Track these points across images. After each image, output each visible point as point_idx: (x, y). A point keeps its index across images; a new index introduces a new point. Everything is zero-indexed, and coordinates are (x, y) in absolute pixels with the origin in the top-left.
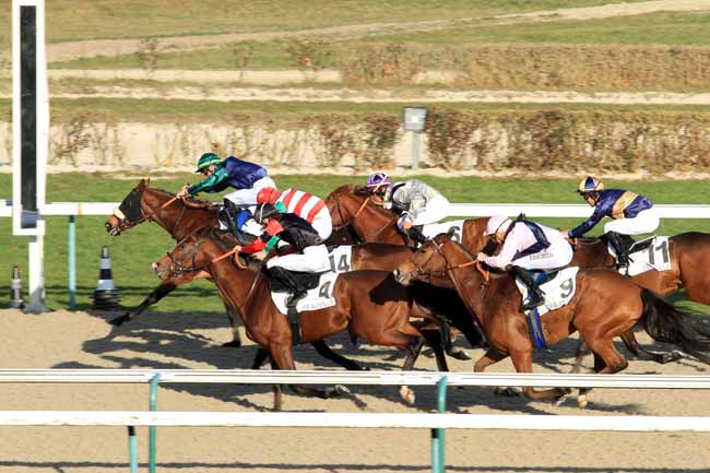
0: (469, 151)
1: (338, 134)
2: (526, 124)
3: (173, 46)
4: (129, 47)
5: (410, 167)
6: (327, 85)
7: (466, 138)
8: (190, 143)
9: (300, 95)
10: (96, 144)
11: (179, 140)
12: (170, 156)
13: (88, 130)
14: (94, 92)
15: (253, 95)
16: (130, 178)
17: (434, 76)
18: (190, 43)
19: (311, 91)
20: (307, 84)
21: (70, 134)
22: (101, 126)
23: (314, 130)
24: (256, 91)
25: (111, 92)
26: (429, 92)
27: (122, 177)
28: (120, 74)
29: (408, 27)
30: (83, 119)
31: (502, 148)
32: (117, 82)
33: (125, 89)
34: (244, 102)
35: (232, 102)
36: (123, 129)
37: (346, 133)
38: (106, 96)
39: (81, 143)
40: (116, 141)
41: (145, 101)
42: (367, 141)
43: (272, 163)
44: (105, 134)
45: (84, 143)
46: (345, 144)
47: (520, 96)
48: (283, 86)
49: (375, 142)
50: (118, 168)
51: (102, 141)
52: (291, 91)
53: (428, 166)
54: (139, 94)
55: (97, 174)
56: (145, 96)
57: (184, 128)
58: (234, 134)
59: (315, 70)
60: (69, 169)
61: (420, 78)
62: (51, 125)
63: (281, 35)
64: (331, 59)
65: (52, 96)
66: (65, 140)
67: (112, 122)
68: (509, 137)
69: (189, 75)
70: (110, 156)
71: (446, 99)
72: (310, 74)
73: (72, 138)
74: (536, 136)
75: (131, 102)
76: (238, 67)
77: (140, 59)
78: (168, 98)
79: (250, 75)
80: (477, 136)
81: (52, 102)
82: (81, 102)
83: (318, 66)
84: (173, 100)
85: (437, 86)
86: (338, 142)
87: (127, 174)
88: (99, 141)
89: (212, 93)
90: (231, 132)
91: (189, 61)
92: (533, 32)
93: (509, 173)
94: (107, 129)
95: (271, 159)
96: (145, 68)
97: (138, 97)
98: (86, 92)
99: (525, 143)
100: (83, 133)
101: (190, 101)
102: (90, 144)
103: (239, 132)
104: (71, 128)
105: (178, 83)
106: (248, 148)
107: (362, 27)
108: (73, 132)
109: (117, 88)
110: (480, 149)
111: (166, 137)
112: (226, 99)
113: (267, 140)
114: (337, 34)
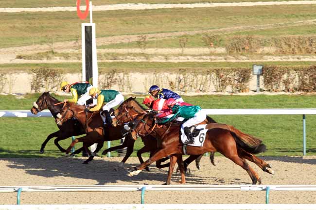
0: (281, 84)
1: (224, 77)
2: (306, 71)
3: (153, 38)
4: (134, 38)
5: (255, 91)
6: (219, 55)
7: (280, 78)
8: (160, 81)
9: (208, 59)
10: (120, 83)
13: (116, 76)
14: (119, 59)
15: (188, 59)
17: (267, 49)
18: (160, 36)
19: (213, 57)
20: (211, 54)
21: (108, 79)
22: (121, 75)
23: (214, 75)
24: (189, 57)
25: (126, 58)
26: (265, 57)
28: (130, 50)
29: (256, 27)
30: (114, 72)
31: (296, 82)
32: (129, 54)
33: (132, 57)
34: (183, 63)
35: (179, 63)
36: (131, 76)
37: (228, 76)
38: (124, 61)
39: (113, 83)
40: (129, 81)
41: (141, 63)
42: (237, 80)
43: (196, 90)
44: (123, 79)
46: (227, 81)
47: (304, 58)
48: (201, 55)
49: (241, 80)
50: (129, 93)
51: (122, 81)
52: (205, 57)
53: (264, 90)
54: (138, 60)
56: (141, 60)
57: (157, 75)
58: (179, 78)
59: (215, 48)
61: (260, 51)
62: (99, 75)
63: (200, 32)
64: (222, 43)
65: (100, 61)
66: (106, 80)
67: (126, 73)
68: (299, 77)
69: (160, 51)
70: (125, 88)
71: (272, 60)
72: (213, 49)
73: (109, 80)
74: (310, 77)
75: (134, 64)
76: (181, 47)
77: (139, 44)
78: (151, 61)
79: (187, 50)
80: (285, 76)
81: (99, 65)
82: (114, 64)
83: (216, 46)
84: (153, 62)
85: (268, 54)
86: (224, 81)
88: (121, 81)
89: (169, 59)
90: (178, 76)
91: (160, 44)
92: (311, 29)
93: (299, 93)
94: (124, 76)
95: (195, 88)
96: (141, 48)
97: (138, 61)
98: (115, 59)
99: (306, 79)
100: (114, 78)
101: (160, 62)
102: (117, 83)
103: (181, 76)
104: (109, 76)
105: (155, 55)
106: (185, 84)
107: (235, 28)
108: (110, 78)
109: (128, 57)
110: (286, 83)
111: (150, 80)
112: (176, 61)
113: (193, 80)
114: (225, 31)
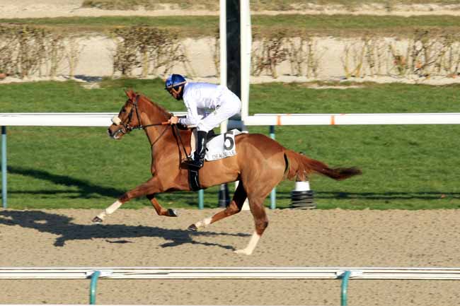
8: (376, 56)
10: (292, 57)
11: (365, 54)
12: (359, 67)
13: (285, 45)
14: (291, 9)
15: (431, 10)
16: (322, 87)
21: (269, 49)
22: (297, 41)
24: (434, 6)
25: (305, 8)
27: (316, 87)
30: (282, 35)
33: (317, 6)
34: (423, 17)
35: (413, 17)
36: (317, 43)
38: (302, 13)
39: (279, 57)
40: (311, 55)
41: (336, 17)
43: (449, 72)
44: (301, 49)
45: (282, 56)
50: (312, 79)
51: (298, 54)
54: (330, 10)
55: (293, 84)
56: (335, 12)
57: (370, 43)
58: (414, 47)
60: (269, 80)
62: (253, 41)
65: (253, 13)
66: (266, 53)
67: (306, 37)
70: (304, 67)
73: (272, 52)
75: (322, 18)
78: (356, 13)
81: (254, 20)
82: (279, 19)
84: (360, 16)
87: (320, 83)
88: (295, 55)
89: (395, 9)
90: (412, 46)
94: (302, 44)
95: (446, 69)
98: (283, 9)
100: (281, 48)
101: (376, 16)
102: (288, 57)
103: (419, 45)
104: (271, 44)
106: (427, 61)
108: (273, 47)
111: (355, 51)
112: (407, 14)
113: (444, 52)
